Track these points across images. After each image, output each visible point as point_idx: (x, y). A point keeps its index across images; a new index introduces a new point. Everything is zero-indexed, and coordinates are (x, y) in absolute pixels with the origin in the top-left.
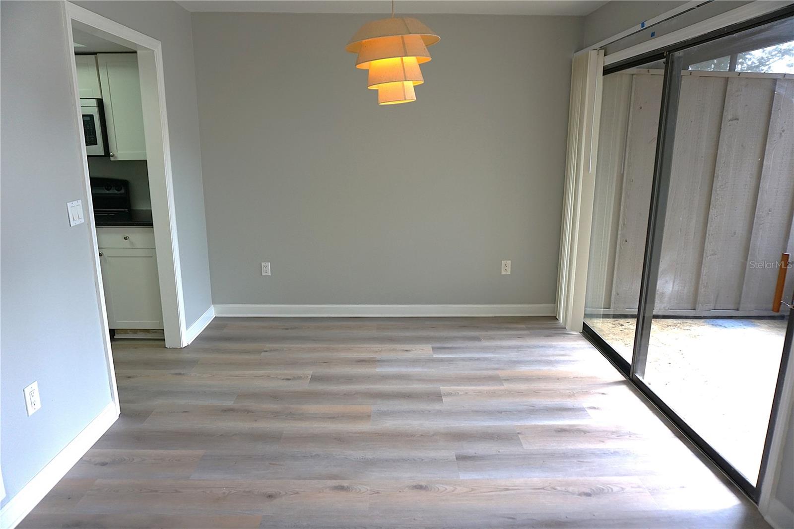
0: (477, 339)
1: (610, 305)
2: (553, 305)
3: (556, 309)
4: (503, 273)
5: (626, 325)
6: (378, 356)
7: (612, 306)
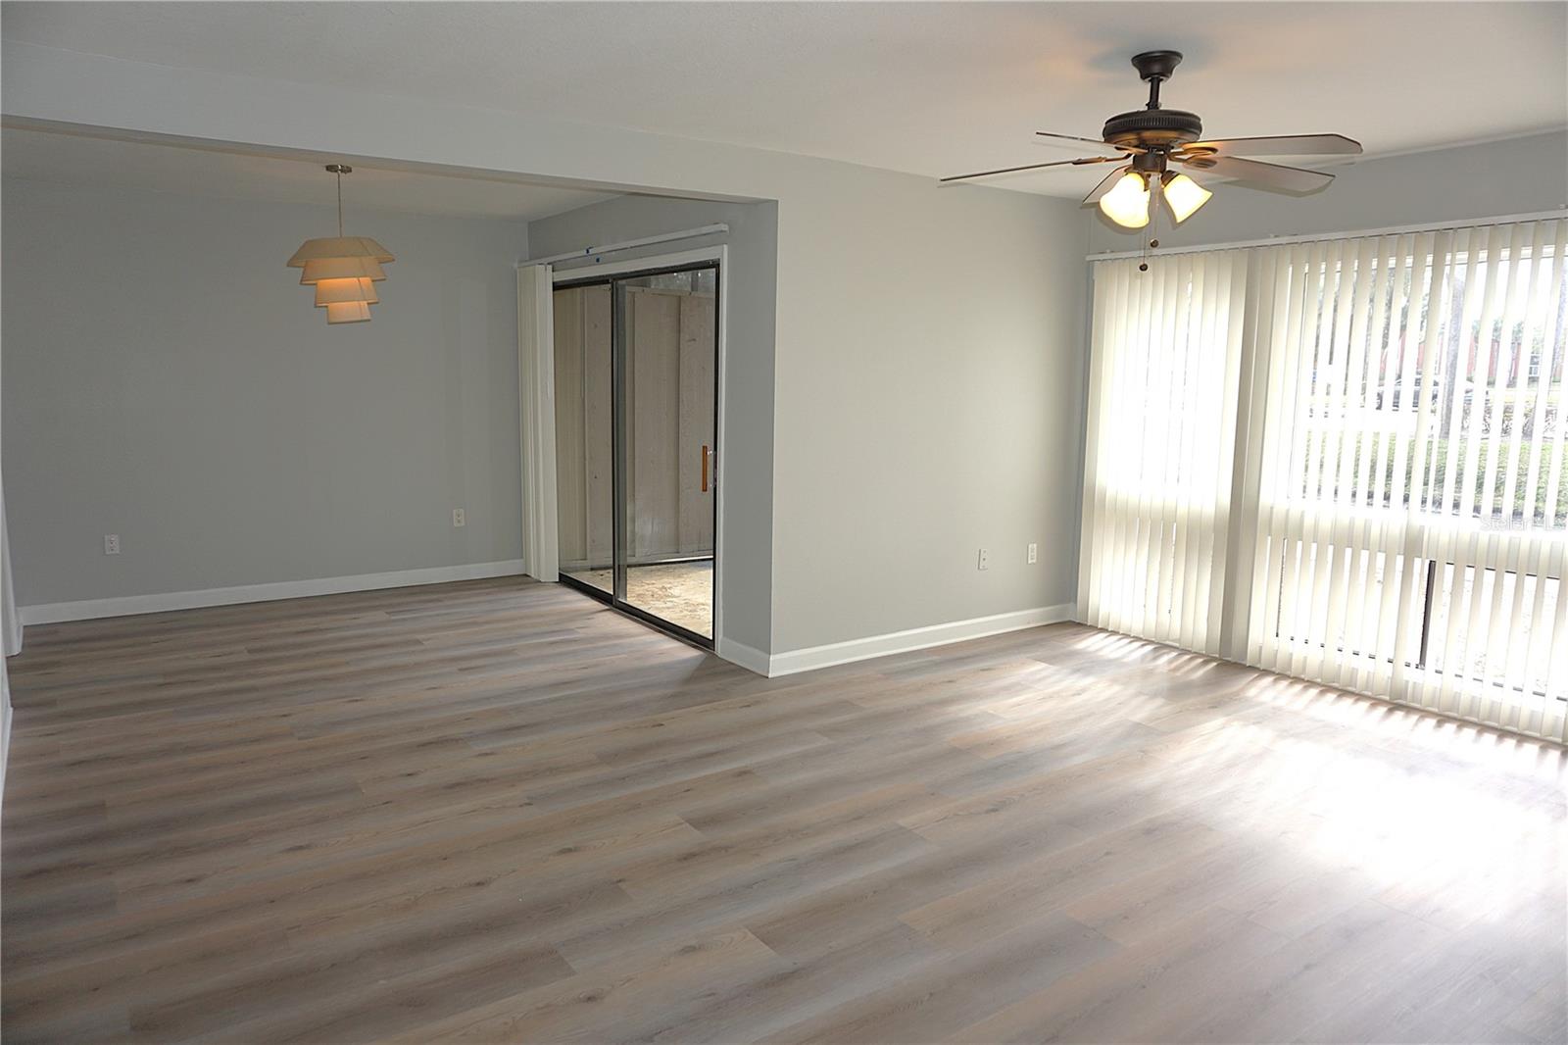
0: (439, 600)
1: (586, 555)
2: (522, 560)
3: (527, 565)
4: (456, 524)
5: (607, 575)
6: (321, 626)
7: (589, 556)
